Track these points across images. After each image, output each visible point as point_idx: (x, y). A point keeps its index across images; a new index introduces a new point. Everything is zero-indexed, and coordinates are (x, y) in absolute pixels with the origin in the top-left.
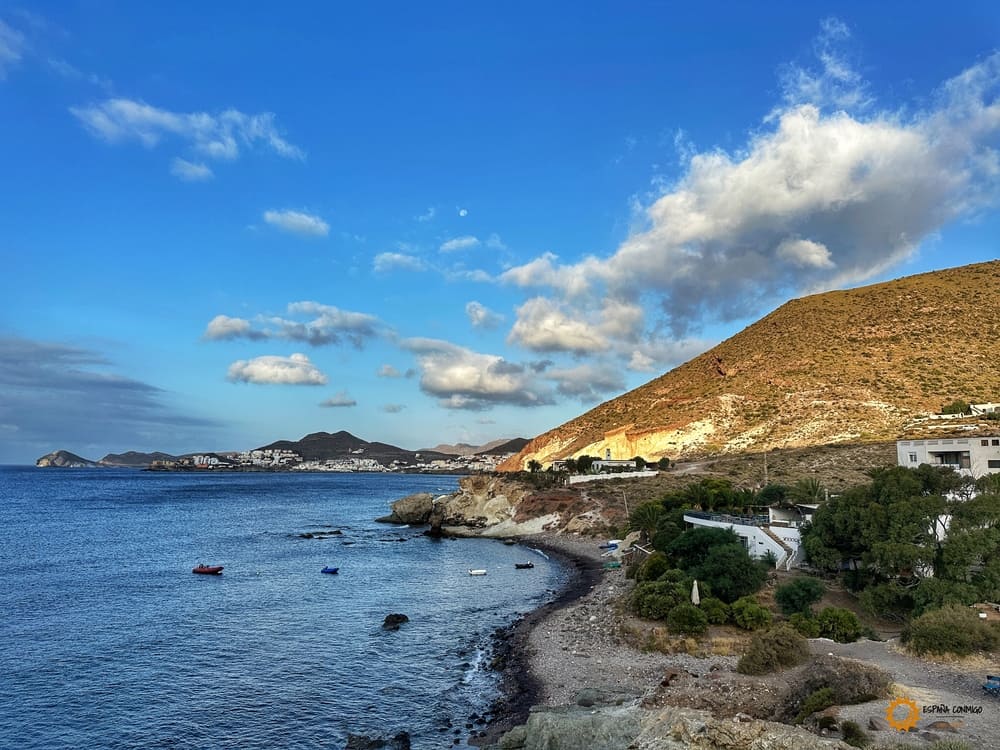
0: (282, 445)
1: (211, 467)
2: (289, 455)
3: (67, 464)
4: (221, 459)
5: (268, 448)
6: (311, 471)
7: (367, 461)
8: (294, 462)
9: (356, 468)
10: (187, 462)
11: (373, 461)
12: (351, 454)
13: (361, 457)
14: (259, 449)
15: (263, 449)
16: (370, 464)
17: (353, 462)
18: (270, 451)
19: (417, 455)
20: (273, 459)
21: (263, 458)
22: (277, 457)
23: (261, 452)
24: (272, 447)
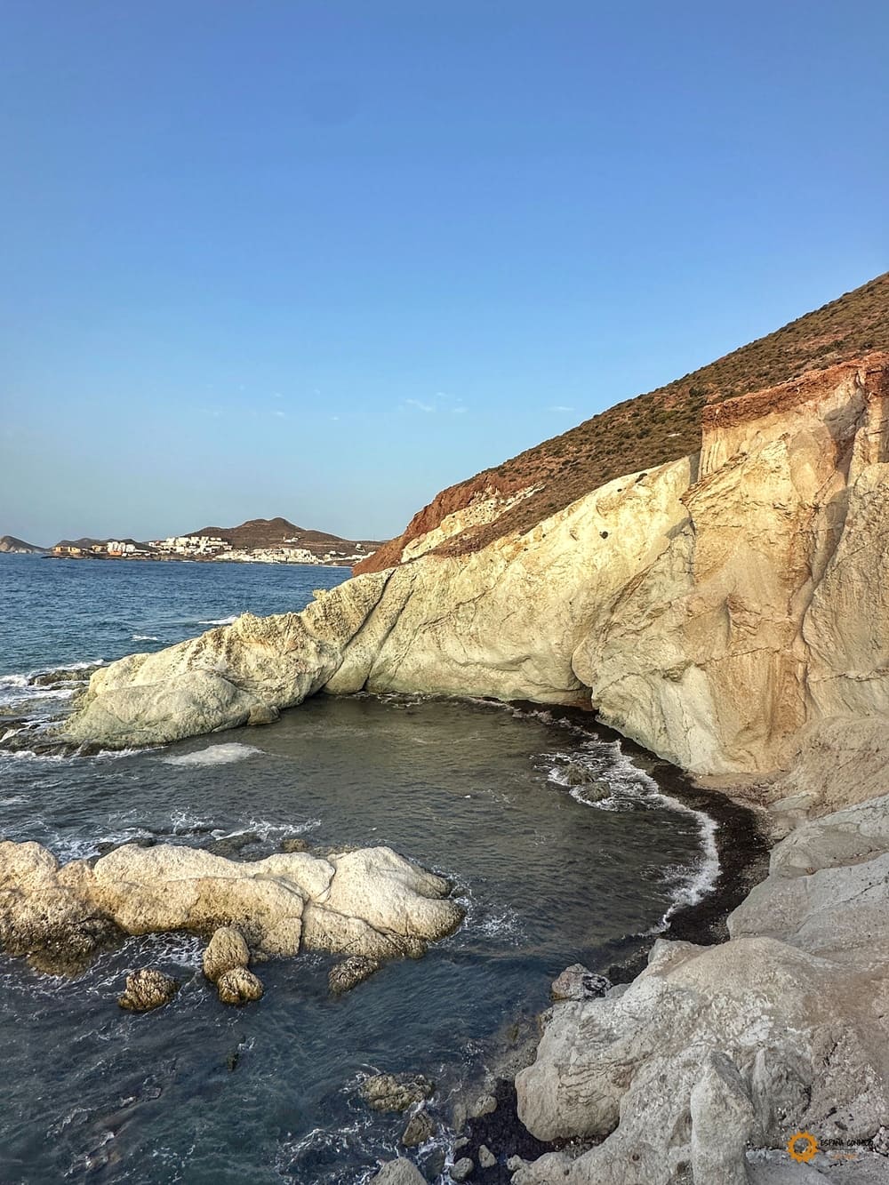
0: (210, 532)
1: (125, 555)
2: (217, 543)
3: (12, 549)
4: (138, 546)
5: (195, 535)
6: (234, 561)
7: (299, 551)
8: (221, 551)
9: (284, 559)
10: (99, 549)
11: (305, 552)
12: (283, 543)
13: (293, 546)
14: (185, 537)
15: (189, 536)
16: (300, 556)
17: (283, 553)
18: (197, 538)
19: (358, 546)
20: (198, 547)
21: (188, 545)
22: (203, 545)
23: (187, 539)
24: (199, 535)
